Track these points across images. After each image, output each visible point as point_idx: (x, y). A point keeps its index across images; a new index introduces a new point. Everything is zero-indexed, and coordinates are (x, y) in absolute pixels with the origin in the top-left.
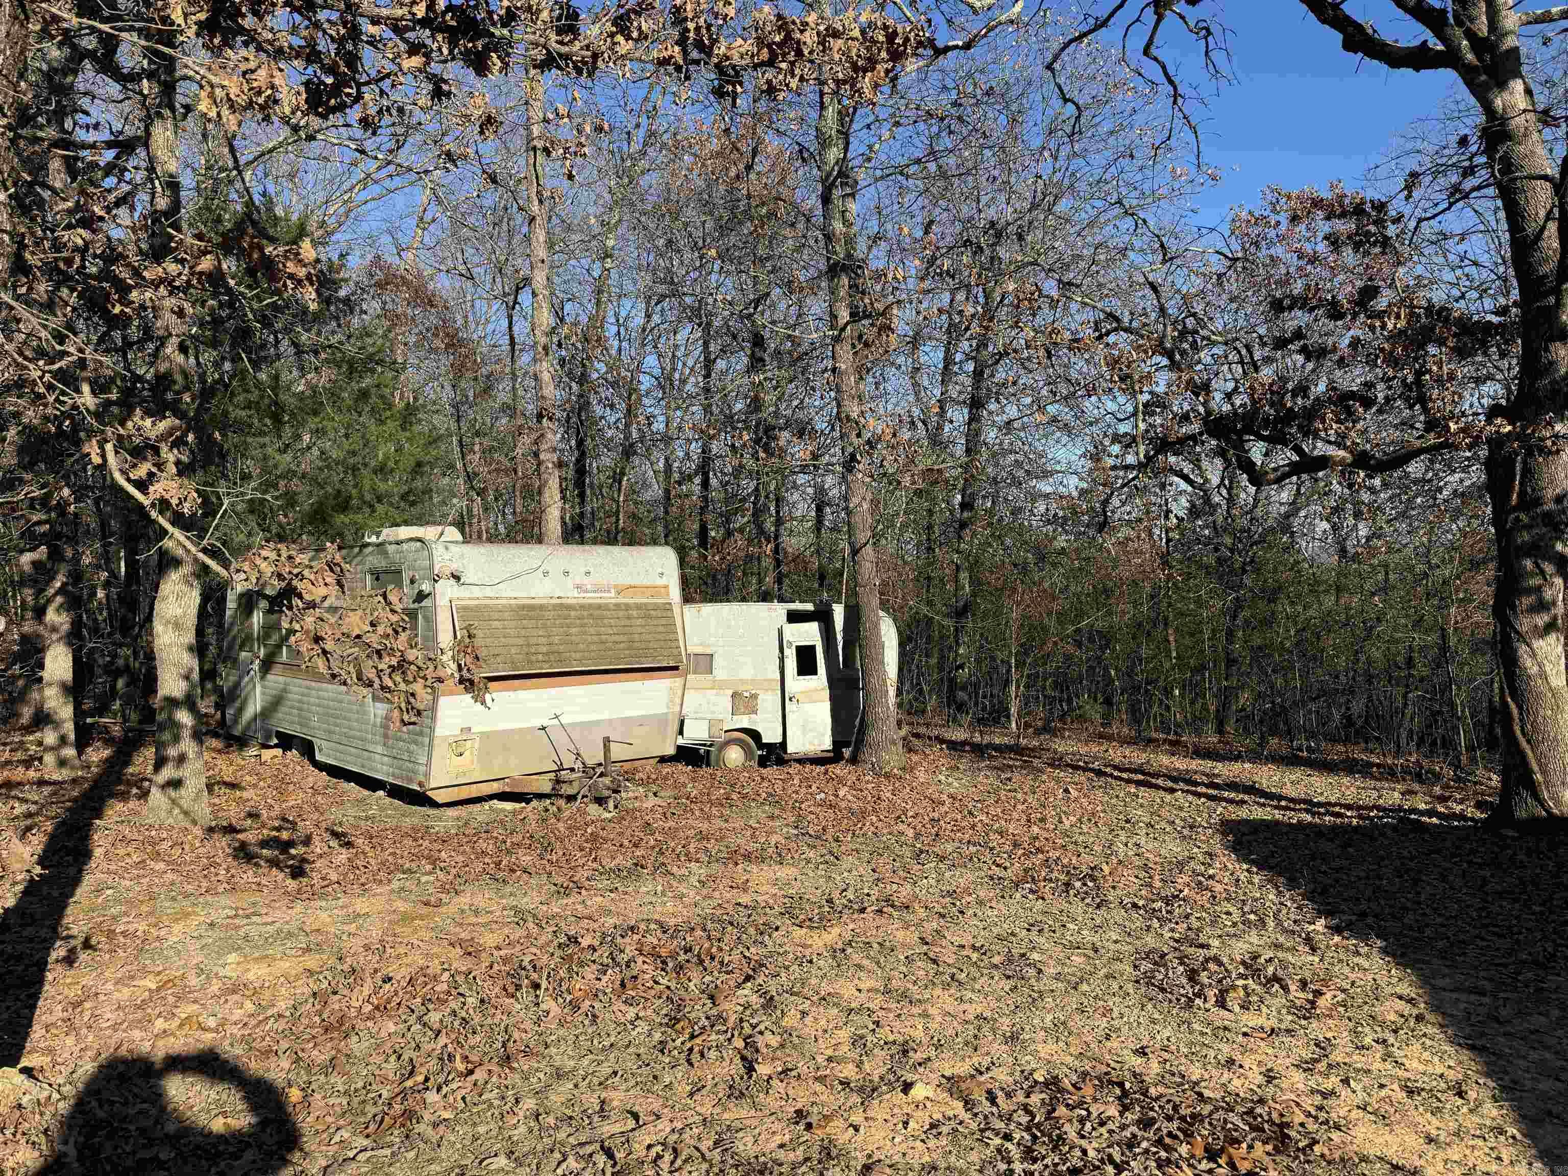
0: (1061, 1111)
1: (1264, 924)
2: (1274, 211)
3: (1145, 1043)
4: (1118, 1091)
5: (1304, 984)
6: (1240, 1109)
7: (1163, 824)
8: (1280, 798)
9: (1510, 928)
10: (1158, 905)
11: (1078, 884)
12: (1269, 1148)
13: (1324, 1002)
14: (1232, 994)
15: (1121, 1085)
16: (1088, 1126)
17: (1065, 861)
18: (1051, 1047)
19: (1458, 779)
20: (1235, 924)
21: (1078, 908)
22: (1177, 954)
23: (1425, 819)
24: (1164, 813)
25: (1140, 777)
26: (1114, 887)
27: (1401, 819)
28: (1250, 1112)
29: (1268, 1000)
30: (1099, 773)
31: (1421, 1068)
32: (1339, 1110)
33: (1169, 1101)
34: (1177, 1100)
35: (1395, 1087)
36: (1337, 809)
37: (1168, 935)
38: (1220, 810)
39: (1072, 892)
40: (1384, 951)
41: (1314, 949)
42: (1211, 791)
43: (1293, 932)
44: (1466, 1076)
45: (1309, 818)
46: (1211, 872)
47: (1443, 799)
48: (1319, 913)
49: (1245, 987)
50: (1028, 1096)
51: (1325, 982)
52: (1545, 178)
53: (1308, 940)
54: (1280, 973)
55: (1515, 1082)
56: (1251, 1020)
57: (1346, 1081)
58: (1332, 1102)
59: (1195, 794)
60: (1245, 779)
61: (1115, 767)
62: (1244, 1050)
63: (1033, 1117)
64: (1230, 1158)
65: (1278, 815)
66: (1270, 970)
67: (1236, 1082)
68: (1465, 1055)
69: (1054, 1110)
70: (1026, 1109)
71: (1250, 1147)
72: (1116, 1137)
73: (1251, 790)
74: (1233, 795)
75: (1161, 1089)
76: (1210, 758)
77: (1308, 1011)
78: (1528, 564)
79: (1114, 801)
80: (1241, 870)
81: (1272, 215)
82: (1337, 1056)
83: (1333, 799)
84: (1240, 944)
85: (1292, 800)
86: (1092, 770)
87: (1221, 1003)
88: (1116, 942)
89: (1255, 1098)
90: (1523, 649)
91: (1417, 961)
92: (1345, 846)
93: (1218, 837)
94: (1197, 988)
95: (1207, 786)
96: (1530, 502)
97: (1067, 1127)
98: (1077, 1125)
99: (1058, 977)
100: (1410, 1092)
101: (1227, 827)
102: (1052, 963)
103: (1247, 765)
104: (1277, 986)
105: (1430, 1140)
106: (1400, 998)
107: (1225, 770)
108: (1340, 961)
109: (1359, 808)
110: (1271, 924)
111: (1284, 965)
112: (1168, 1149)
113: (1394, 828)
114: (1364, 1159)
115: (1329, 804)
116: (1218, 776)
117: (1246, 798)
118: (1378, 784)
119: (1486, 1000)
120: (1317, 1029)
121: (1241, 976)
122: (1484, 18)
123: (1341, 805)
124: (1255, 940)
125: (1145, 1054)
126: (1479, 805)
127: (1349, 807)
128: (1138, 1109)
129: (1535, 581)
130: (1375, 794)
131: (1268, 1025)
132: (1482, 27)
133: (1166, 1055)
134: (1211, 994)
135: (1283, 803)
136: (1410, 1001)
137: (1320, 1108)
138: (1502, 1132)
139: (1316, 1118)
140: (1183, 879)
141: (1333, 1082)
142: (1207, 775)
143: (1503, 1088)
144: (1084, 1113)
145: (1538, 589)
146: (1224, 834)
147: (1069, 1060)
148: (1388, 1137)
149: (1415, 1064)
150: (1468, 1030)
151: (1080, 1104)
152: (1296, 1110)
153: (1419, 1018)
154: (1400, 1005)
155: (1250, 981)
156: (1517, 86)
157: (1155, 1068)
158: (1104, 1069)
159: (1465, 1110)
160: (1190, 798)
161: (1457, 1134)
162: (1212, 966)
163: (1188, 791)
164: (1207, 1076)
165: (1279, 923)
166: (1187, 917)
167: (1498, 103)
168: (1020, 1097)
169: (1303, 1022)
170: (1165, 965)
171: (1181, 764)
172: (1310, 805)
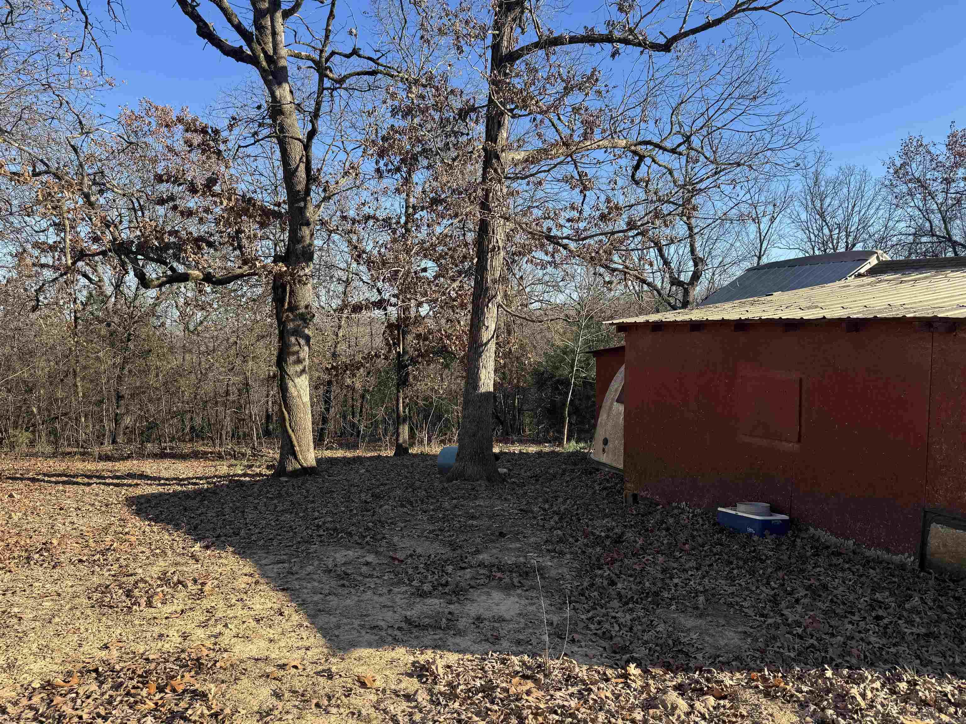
0: (58, 699)
1: (166, 554)
2: (147, 114)
3: (106, 641)
4: (94, 675)
5: (195, 581)
6: (172, 659)
7: (88, 507)
8: (159, 479)
9: (291, 527)
10: (96, 557)
11: (36, 556)
12: (193, 673)
13: (207, 588)
14: (156, 597)
15: (96, 670)
16: (79, 702)
17: (22, 543)
18: (41, 663)
19: (254, 455)
20: (148, 558)
21: (38, 572)
22: (117, 583)
23: (242, 479)
24: (86, 499)
25: (65, 479)
26: (64, 553)
27: (230, 481)
28: (178, 659)
29: (177, 595)
30: (33, 480)
31: (261, 607)
32: (224, 641)
33: (128, 670)
34: (134, 667)
35: (251, 621)
36: (194, 481)
37: (107, 574)
38: (123, 492)
39: (32, 563)
40: (234, 553)
41: (197, 561)
42: (115, 481)
43: (183, 554)
44: (283, 605)
45: (179, 488)
46: (127, 530)
47: (250, 467)
48: (196, 541)
49: (163, 591)
50: (30, 699)
51: (207, 576)
52: (299, 140)
53: (193, 556)
54: (181, 579)
55: (303, 601)
56: (168, 609)
57: (226, 626)
58: (220, 639)
59: (104, 484)
60: (135, 470)
61: (45, 475)
62: (167, 627)
63: (37, 710)
64: (172, 686)
65: (161, 489)
66: (175, 579)
67: (167, 646)
68: (280, 594)
69: (52, 701)
70: (31, 708)
71: (183, 676)
72: (99, 701)
73: (142, 476)
74: (130, 481)
75: (122, 664)
76: (109, 460)
77: (200, 595)
78: (293, 339)
79: (48, 497)
80: (145, 525)
81: (146, 117)
82: (219, 614)
83: (191, 475)
84: (154, 568)
85: (167, 479)
86: (29, 479)
87: (149, 604)
88: (72, 586)
89: (179, 650)
90: (290, 384)
91: (251, 554)
92: (202, 501)
93: (125, 509)
94: (133, 600)
95: (112, 478)
96: (293, 308)
97: (64, 708)
98: (70, 704)
99: (35, 619)
100: (258, 621)
101: (130, 501)
102: (28, 611)
103: (135, 462)
104: (180, 586)
105: (271, 641)
106: (246, 575)
107: (123, 467)
108: (213, 564)
109: (207, 478)
110: (169, 553)
111: (182, 573)
112: (133, 696)
113: (228, 486)
114: (242, 661)
115: (189, 478)
116: (118, 471)
117: (139, 482)
118: (214, 464)
119: (286, 565)
120: (206, 603)
121: (159, 586)
122: (271, 45)
123: (197, 478)
124: (162, 563)
125: (107, 648)
126: (268, 467)
127: (200, 478)
128: (110, 680)
129: (296, 348)
130: (213, 469)
131: (179, 609)
132: (270, 48)
133: (121, 644)
134: (143, 601)
135: (162, 482)
136: (251, 575)
137: (215, 644)
138: (301, 625)
139: (214, 650)
140: (108, 538)
141: (220, 628)
142: (111, 471)
143: (299, 605)
144: (74, 695)
145: (297, 352)
146: (129, 506)
147: (55, 668)
148: (251, 647)
149: (258, 606)
150: (280, 582)
151: (71, 691)
152: (203, 649)
153: (257, 583)
154: (246, 579)
155: (165, 587)
156: (286, 87)
157: (115, 653)
158: (81, 665)
159: (284, 621)
160: (102, 487)
161: (283, 634)
162: (141, 585)
163: (100, 483)
164: (148, 648)
165: (174, 551)
166: (118, 560)
167: (278, 93)
168: (24, 702)
169: (198, 602)
170: (110, 592)
171: (90, 466)
172: (179, 481)
